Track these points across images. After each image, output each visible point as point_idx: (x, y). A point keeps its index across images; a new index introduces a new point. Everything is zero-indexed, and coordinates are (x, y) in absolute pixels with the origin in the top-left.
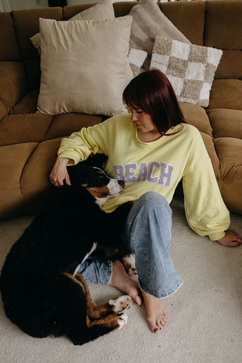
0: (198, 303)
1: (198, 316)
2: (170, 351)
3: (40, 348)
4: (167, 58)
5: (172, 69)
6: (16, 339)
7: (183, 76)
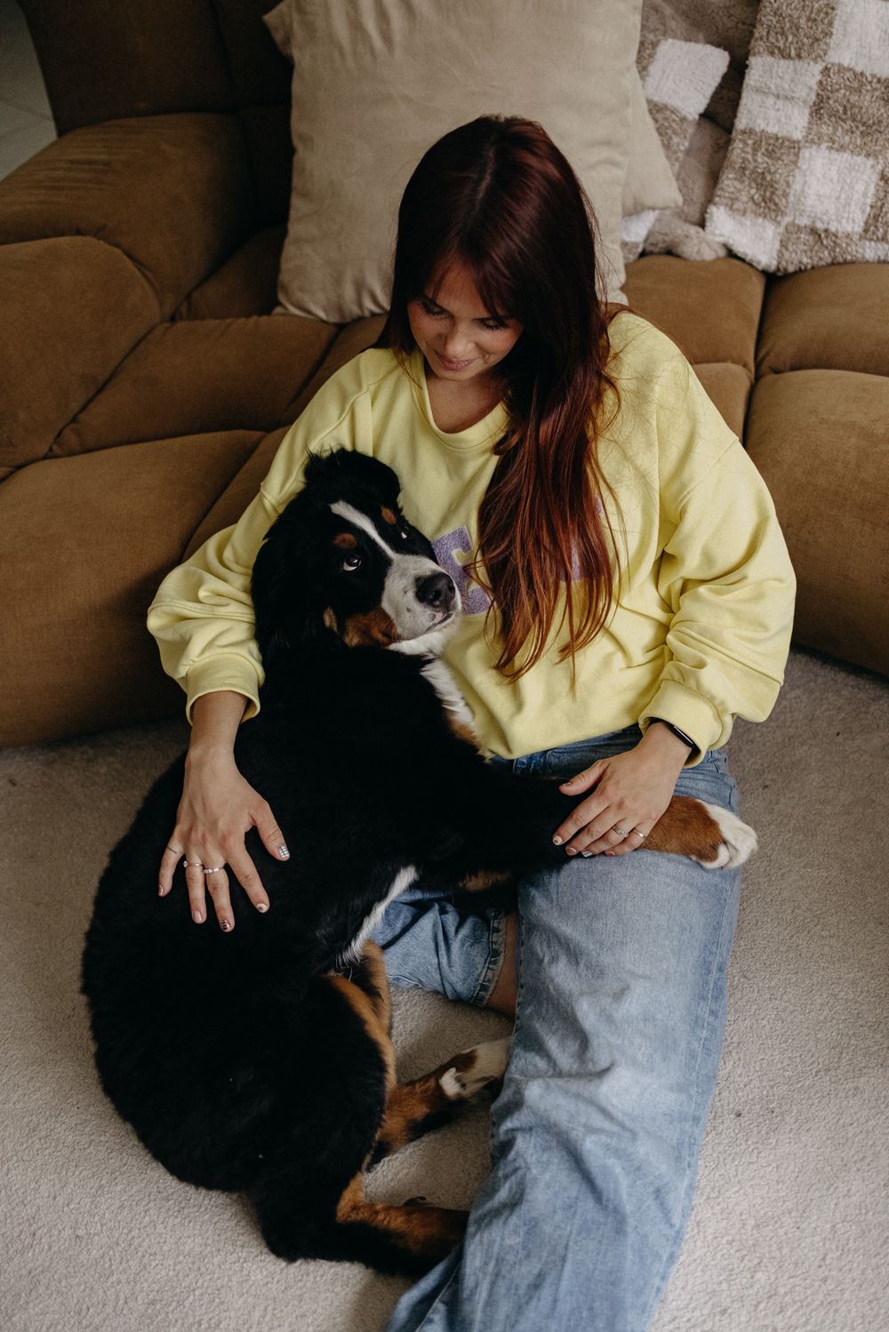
0: (849, 1121)
1: (843, 1174)
2: (705, 1312)
3: (200, 1235)
4: (811, 74)
5: (833, 119)
6: (119, 1188)
7: (878, 148)
